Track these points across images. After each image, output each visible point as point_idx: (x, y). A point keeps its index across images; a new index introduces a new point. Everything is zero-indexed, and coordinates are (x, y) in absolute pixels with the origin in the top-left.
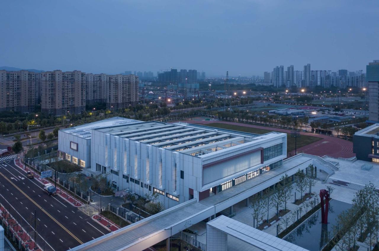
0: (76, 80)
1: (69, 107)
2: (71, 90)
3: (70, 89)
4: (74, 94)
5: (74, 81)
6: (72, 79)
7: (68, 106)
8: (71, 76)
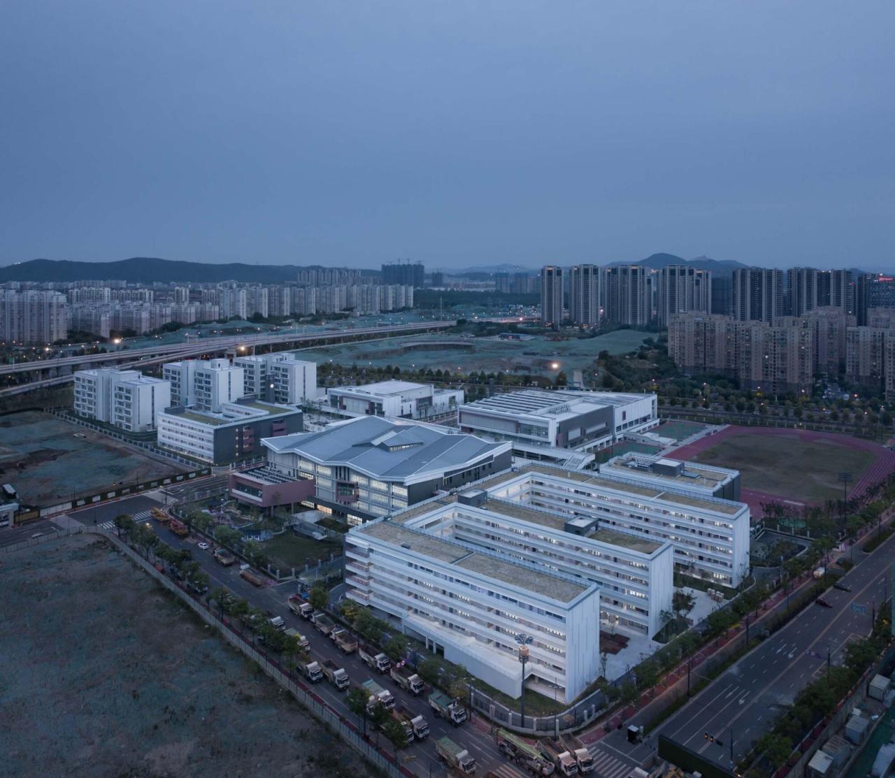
0: (788, 340)
1: (776, 381)
2: (780, 356)
3: (778, 354)
4: (785, 362)
5: (786, 343)
6: (783, 339)
7: (774, 379)
8: (779, 334)
